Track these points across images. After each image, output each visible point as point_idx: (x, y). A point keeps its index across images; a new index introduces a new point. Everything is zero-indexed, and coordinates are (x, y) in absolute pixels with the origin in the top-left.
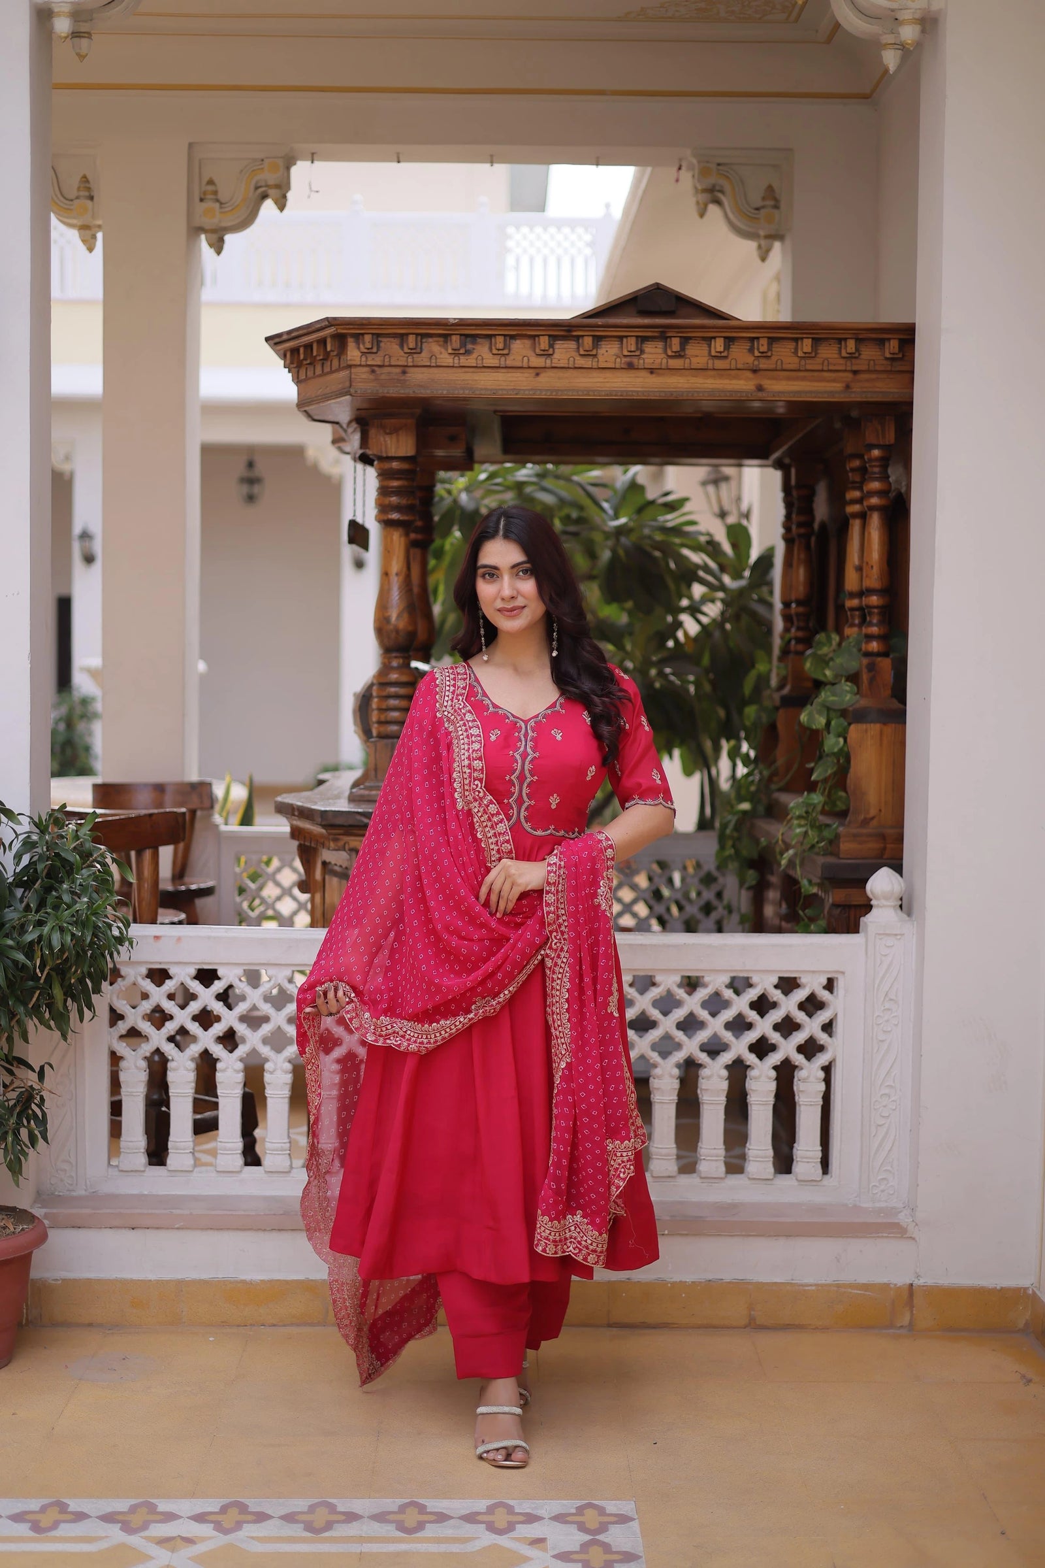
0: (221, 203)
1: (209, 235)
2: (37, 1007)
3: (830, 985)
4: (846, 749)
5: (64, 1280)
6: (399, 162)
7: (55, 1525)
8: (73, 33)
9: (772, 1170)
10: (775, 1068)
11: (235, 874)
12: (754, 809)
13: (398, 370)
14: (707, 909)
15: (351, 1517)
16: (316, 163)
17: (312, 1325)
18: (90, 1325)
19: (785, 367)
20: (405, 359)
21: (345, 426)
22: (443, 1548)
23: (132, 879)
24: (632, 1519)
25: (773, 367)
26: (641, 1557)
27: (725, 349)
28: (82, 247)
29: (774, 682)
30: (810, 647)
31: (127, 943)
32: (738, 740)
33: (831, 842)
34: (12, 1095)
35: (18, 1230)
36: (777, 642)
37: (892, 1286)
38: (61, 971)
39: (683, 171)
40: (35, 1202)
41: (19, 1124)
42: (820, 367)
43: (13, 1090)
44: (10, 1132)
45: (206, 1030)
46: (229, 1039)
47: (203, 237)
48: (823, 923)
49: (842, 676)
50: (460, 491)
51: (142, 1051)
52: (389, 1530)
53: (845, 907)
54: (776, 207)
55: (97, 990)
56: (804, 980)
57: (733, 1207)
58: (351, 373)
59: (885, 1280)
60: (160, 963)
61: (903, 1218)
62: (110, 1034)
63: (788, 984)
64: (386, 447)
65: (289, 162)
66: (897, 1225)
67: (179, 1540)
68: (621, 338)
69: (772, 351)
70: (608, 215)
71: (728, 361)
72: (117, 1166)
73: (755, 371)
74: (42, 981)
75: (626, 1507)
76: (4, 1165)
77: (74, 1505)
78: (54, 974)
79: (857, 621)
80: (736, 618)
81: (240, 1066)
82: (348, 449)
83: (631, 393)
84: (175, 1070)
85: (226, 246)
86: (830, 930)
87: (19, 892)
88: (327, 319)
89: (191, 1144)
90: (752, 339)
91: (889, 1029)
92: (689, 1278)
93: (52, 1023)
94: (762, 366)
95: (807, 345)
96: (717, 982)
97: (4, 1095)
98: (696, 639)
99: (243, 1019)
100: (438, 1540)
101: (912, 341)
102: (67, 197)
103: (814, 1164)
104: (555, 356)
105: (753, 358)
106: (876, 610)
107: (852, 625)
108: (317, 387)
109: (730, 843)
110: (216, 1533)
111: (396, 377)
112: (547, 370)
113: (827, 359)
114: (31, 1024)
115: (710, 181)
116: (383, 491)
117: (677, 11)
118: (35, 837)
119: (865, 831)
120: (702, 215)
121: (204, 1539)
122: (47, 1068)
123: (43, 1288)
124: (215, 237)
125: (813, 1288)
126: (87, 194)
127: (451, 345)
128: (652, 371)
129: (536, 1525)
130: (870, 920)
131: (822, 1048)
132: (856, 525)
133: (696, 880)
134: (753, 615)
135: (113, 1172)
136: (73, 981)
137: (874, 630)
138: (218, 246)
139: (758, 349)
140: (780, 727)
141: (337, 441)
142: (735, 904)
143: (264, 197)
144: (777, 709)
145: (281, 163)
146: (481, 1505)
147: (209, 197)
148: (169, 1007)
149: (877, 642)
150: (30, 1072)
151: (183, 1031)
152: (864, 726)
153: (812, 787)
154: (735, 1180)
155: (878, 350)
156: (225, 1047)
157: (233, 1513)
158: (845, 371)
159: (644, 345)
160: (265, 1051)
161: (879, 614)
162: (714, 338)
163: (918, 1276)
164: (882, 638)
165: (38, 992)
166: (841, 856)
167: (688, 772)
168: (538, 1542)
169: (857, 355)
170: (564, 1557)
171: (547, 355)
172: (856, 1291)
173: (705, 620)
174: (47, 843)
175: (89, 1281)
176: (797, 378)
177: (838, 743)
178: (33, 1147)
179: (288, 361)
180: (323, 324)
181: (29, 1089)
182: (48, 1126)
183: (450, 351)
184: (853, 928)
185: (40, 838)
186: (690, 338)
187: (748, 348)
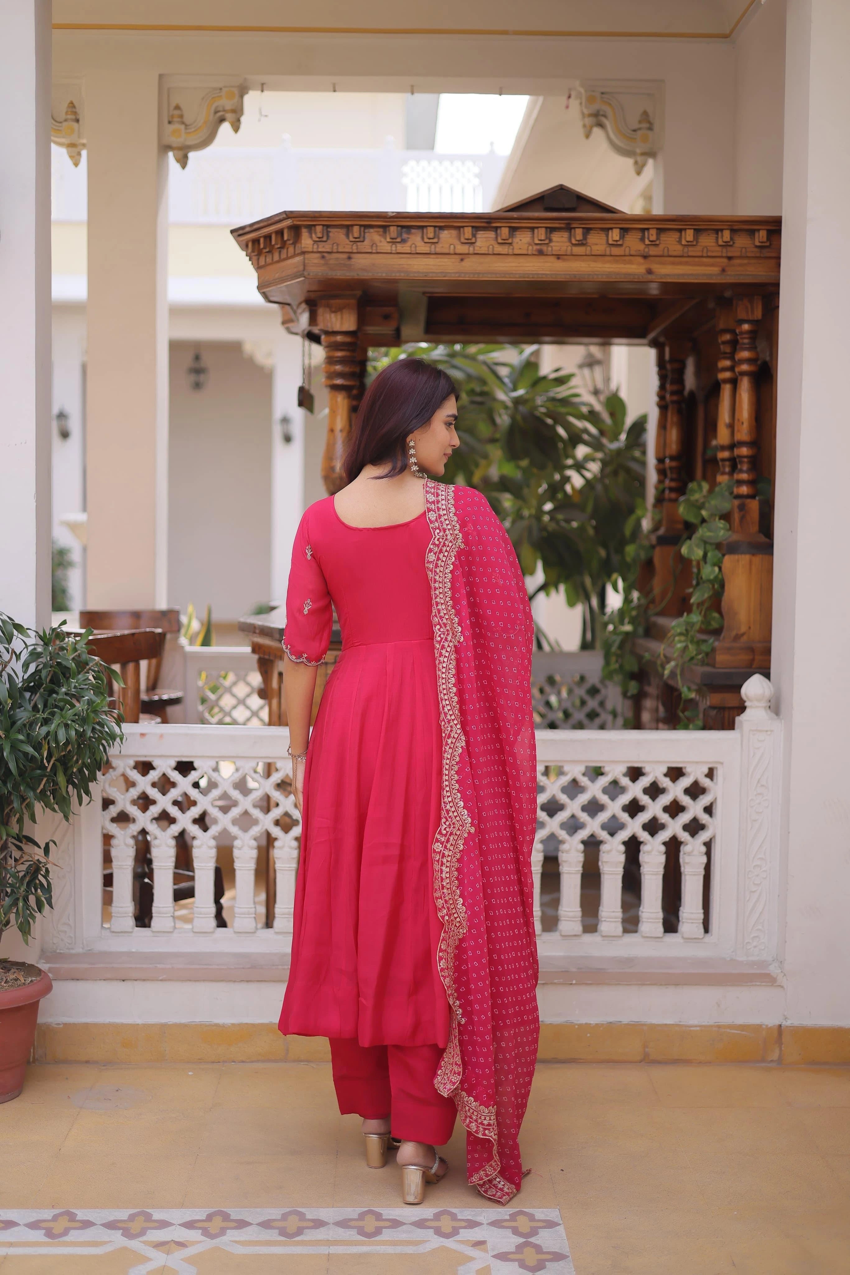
0: (186, 125)
1: (176, 152)
2: (43, 792)
3: (710, 774)
4: (720, 576)
5: (65, 1024)
6: (335, 91)
7: (66, 1232)
9: (661, 929)
10: (665, 844)
11: (198, 687)
12: (635, 631)
13: (345, 256)
14: (591, 715)
15: (319, 1224)
16: (266, 93)
17: (275, 1061)
18: (87, 1062)
19: (671, 253)
20: (350, 246)
21: (295, 307)
22: (399, 1249)
24: (557, 1224)
25: (660, 253)
26: (568, 1257)
27: (620, 238)
28: (69, 162)
30: (683, 493)
31: (118, 740)
33: (707, 654)
34: (23, 868)
35: (28, 982)
36: (651, 492)
37: (764, 1027)
38: (64, 762)
39: (571, 100)
40: (40, 958)
41: (28, 891)
42: (699, 254)
43: (22, 863)
44: (20, 899)
45: (184, 813)
46: (202, 821)
47: (171, 154)
48: (700, 723)
49: (716, 515)
51: (131, 831)
52: (352, 1235)
53: (721, 709)
54: (650, 129)
55: (94, 778)
56: (688, 770)
57: (629, 961)
58: (304, 259)
59: (758, 1022)
60: (146, 756)
61: (773, 969)
62: (103, 815)
63: (675, 773)
64: (332, 323)
65: (243, 91)
66: (768, 976)
67: (173, 1245)
68: (532, 229)
69: (660, 240)
71: (623, 248)
72: (109, 928)
73: (645, 257)
74: (49, 770)
75: (553, 1214)
76: (16, 926)
77: (81, 1214)
78: (58, 764)
79: (727, 470)
80: (615, 473)
81: (213, 843)
82: (296, 329)
83: (540, 276)
84: (158, 846)
85: (190, 162)
86: (705, 727)
87: (27, 695)
88: (285, 212)
89: (172, 909)
90: (643, 230)
91: (761, 810)
92: (593, 1021)
93: (56, 807)
94: (651, 253)
95: (689, 235)
96: (616, 771)
97: (15, 867)
98: (581, 491)
99: (215, 803)
100: (394, 1243)
101: (779, 232)
102: (58, 120)
103: (697, 925)
104: (478, 244)
105: (644, 246)
106: (745, 460)
107: (723, 473)
108: (274, 272)
109: (614, 659)
110: (204, 1238)
111: (342, 262)
112: (470, 256)
113: (706, 247)
114: (38, 807)
115: (595, 107)
116: (331, 361)
118: (39, 649)
119: (736, 645)
120: (588, 136)
121: (194, 1243)
122: (51, 844)
123: (48, 1030)
124: (180, 154)
125: (698, 1029)
126: (73, 117)
127: (390, 234)
128: (558, 257)
129: (476, 1229)
130: (744, 718)
131: (703, 827)
132: (726, 390)
133: (581, 692)
134: (628, 471)
135: (106, 934)
136: (75, 770)
137: (744, 476)
138: (183, 162)
139: (648, 238)
140: (657, 561)
141: (286, 322)
142: (618, 711)
143: (222, 120)
144: (655, 547)
145: (236, 91)
146: (429, 1214)
147: (176, 119)
148: (154, 793)
149: (747, 486)
150: (36, 848)
151: (165, 814)
152: (736, 557)
153: (690, 610)
154: (630, 938)
155: (749, 239)
156: (200, 828)
157: (218, 1222)
158: (721, 257)
159: (552, 235)
160: (234, 830)
161: (749, 462)
162: (612, 229)
163: (786, 1019)
164: (751, 483)
165: (45, 779)
166: (717, 666)
167: (571, 603)
168: (479, 1244)
169: (731, 243)
170: (502, 1257)
171: (470, 243)
172: (734, 1032)
173: (589, 475)
174: (50, 653)
175: (86, 1026)
176: (681, 263)
177: (713, 571)
178: (40, 912)
179: (250, 250)
180: (281, 217)
181: (37, 862)
182: (52, 894)
183: (388, 240)
184: (729, 725)
185: (44, 649)
186: (590, 229)
187: (639, 237)
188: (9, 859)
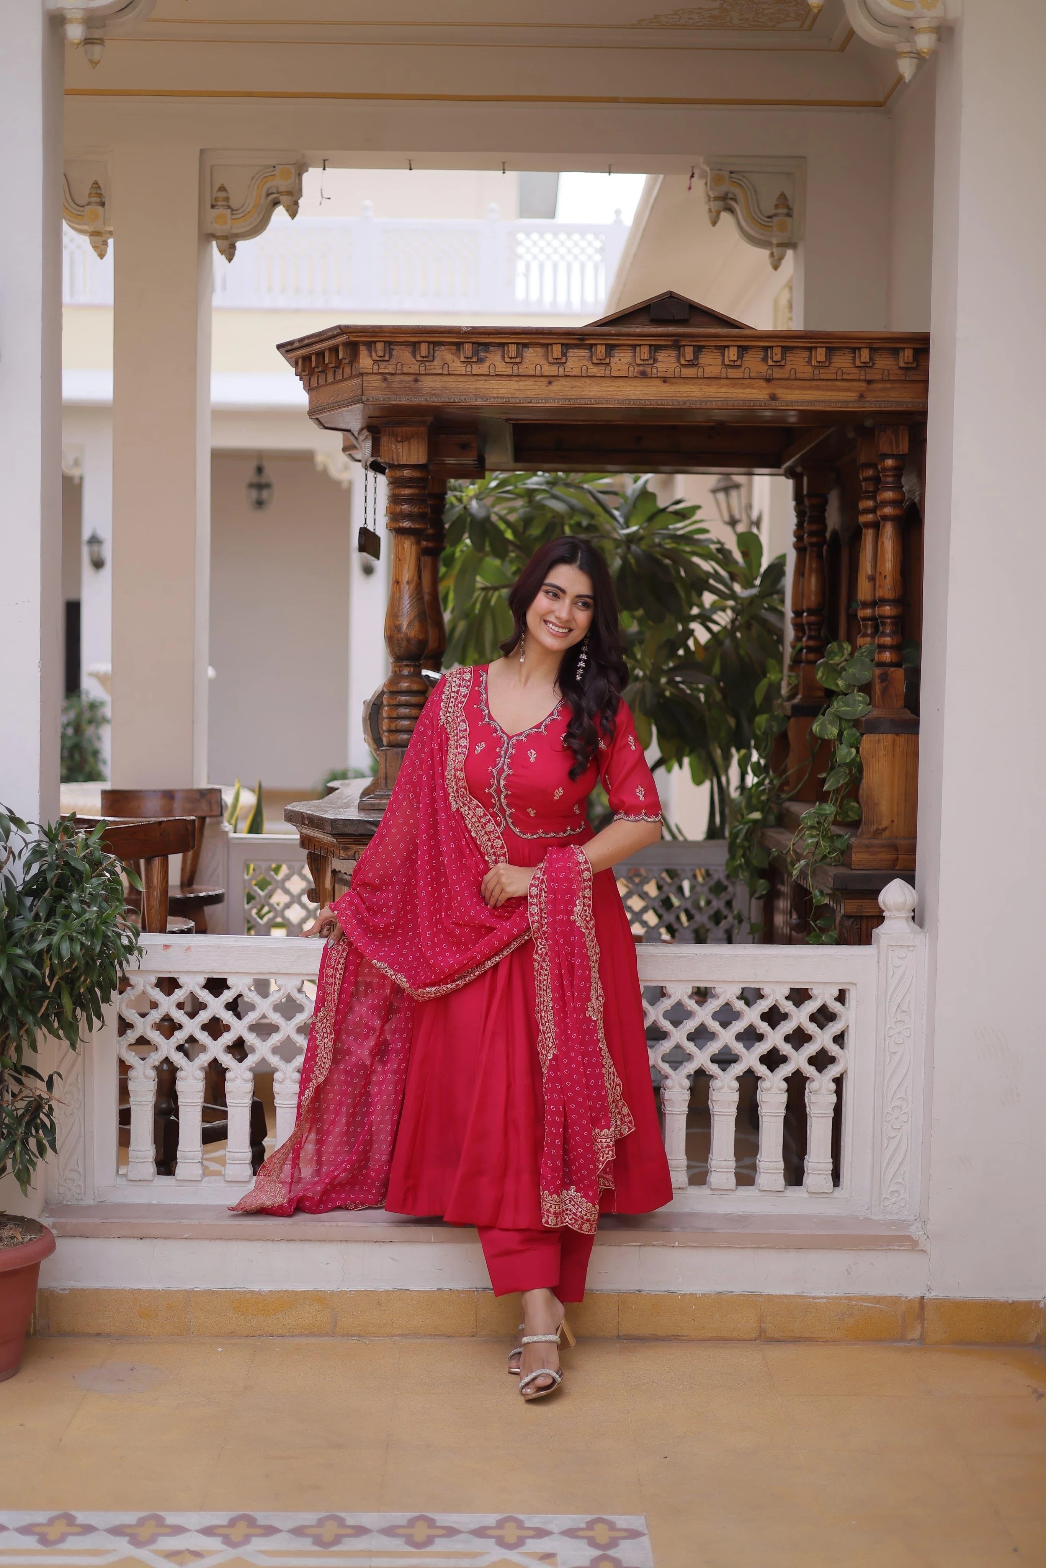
0: (233, 210)
1: (220, 241)
2: (46, 1016)
3: (841, 997)
4: (858, 759)
5: (72, 1290)
6: (411, 169)
7: (62, 1538)
8: (86, 39)
9: (781, 1181)
10: (786, 1080)
11: (244, 881)
12: (765, 819)
13: (411, 378)
14: (717, 918)
15: (360, 1531)
16: (328, 169)
17: (321, 1335)
18: (98, 1335)
19: (799, 376)
20: (417, 367)
21: (356, 434)
22: (452, 1563)
23: (142, 888)
24: (643, 1534)
25: (787, 376)
27: (738, 358)
28: (93, 254)
29: (784, 691)
30: (823, 657)
31: (136, 953)
32: (748, 748)
33: (843, 853)
34: (21, 1104)
35: (26, 1240)
36: (788, 651)
37: (903, 1299)
38: (71, 981)
39: (695, 179)
40: (43, 1212)
41: (28, 1133)
42: (833, 377)
43: (22, 1099)
44: (18, 1142)
45: (215, 1039)
46: (239, 1049)
47: (214, 243)
48: (834, 934)
49: (854, 686)
50: (471, 499)
51: (151, 1061)
52: (399, 1544)
53: (858, 918)
54: (789, 215)
55: (107, 999)
56: (814, 992)
57: (744, 1221)
58: (363, 380)
59: (895, 1293)
60: (170, 972)
61: (915, 1231)
62: (120, 1042)
63: (799, 996)
64: (398, 456)
65: (301, 169)
66: (908, 1238)
67: (187, 1553)
68: (634, 347)
69: (785, 360)
70: (618, 222)
71: (742, 369)
72: (125, 1175)
73: (768, 380)
74: (51, 990)
75: (637, 1522)
76: (12, 1175)
77: (82, 1518)
78: (63, 983)
79: (869, 632)
80: (748, 626)
81: (249, 1075)
82: (358, 457)
83: (644, 402)
84: (183, 1079)
85: (238, 253)
86: (841, 941)
87: (28, 901)
88: (339, 327)
89: (200, 1154)
90: (766, 348)
91: (902, 1041)
92: (699, 1290)
93: (61, 1032)
94: (775, 375)
95: (821, 354)
96: (728, 993)
97: (13, 1104)
98: (706, 647)
99: (252, 1028)
100: (448, 1555)
101: (926, 351)
102: (81, 203)
103: (824, 1176)
104: (568, 364)
105: (767, 367)
106: (889, 621)
107: (865, 635)
108: (327, 395)
109: (740, 852)
110: (224, 1547)
111: (407, 385)
112: (560, 378)
113: (841, 368)
114: (40, 1033)
115: (723, 189)
116: (395, 499)
117: (690, 18)
118: (44, 846)
119: (876, 842)
120: (714, 223)
121: (212, 1553)
122: (55, 1077)
123: (51, 1297)
124: (226, 243)
125: (824, 1301)
126: (98, 200)
127: (464, 352)
128: (665, 380)
129: (546, 1540)
130: (882, 931)
131: (832, 1060)
132: (869, 536)
133: (706, 889)
134: (764, 623)
135: (121, 1181)
136: (82, 990)
137: (887, 640)
138: (229, 253)
139: (772, 358)
140: (791, 735)
141: (347, 448)
142: (745, 914)
143: (276, 203)
144: (789, 718)
145: (293, 170)
146: (490, 1519)
147: (219, 203)
148: (179, 1016)
149: (890, 652)
150: (38, 1081)
151: (192, 1040)
152: (877, 737)
153: (823, 797)
154: (745, 1192)
155: (892, 359)
156: (234, 1057)
157: (242, 1527)
158: (860, 380)
159: (657, 354)
160: (275, 1060)
161: (893, 624)
162: (728, 347)
163: (929, 1290)
164: (895, 648)
165: (47, 1001)
166: (853, 867)
167: (698, 781)
168: (548, 1557)
169: (871, 364)
171: (559, 363)
172: (867, 1304)
173: (715, 628)
174: (57, 851)
175: (97, 1291)
176: (810, 388)
177: (850, 753)
178: (42, 1157)
179: (300, 369)
180: (335, 332)
181: (37, 1098)
182: (57, 1136)
183: (462, 359)
184: (864, 939)
185: (50, 847)
186: (703, 347)
187: (761, 357)
188: (5, 1093)
